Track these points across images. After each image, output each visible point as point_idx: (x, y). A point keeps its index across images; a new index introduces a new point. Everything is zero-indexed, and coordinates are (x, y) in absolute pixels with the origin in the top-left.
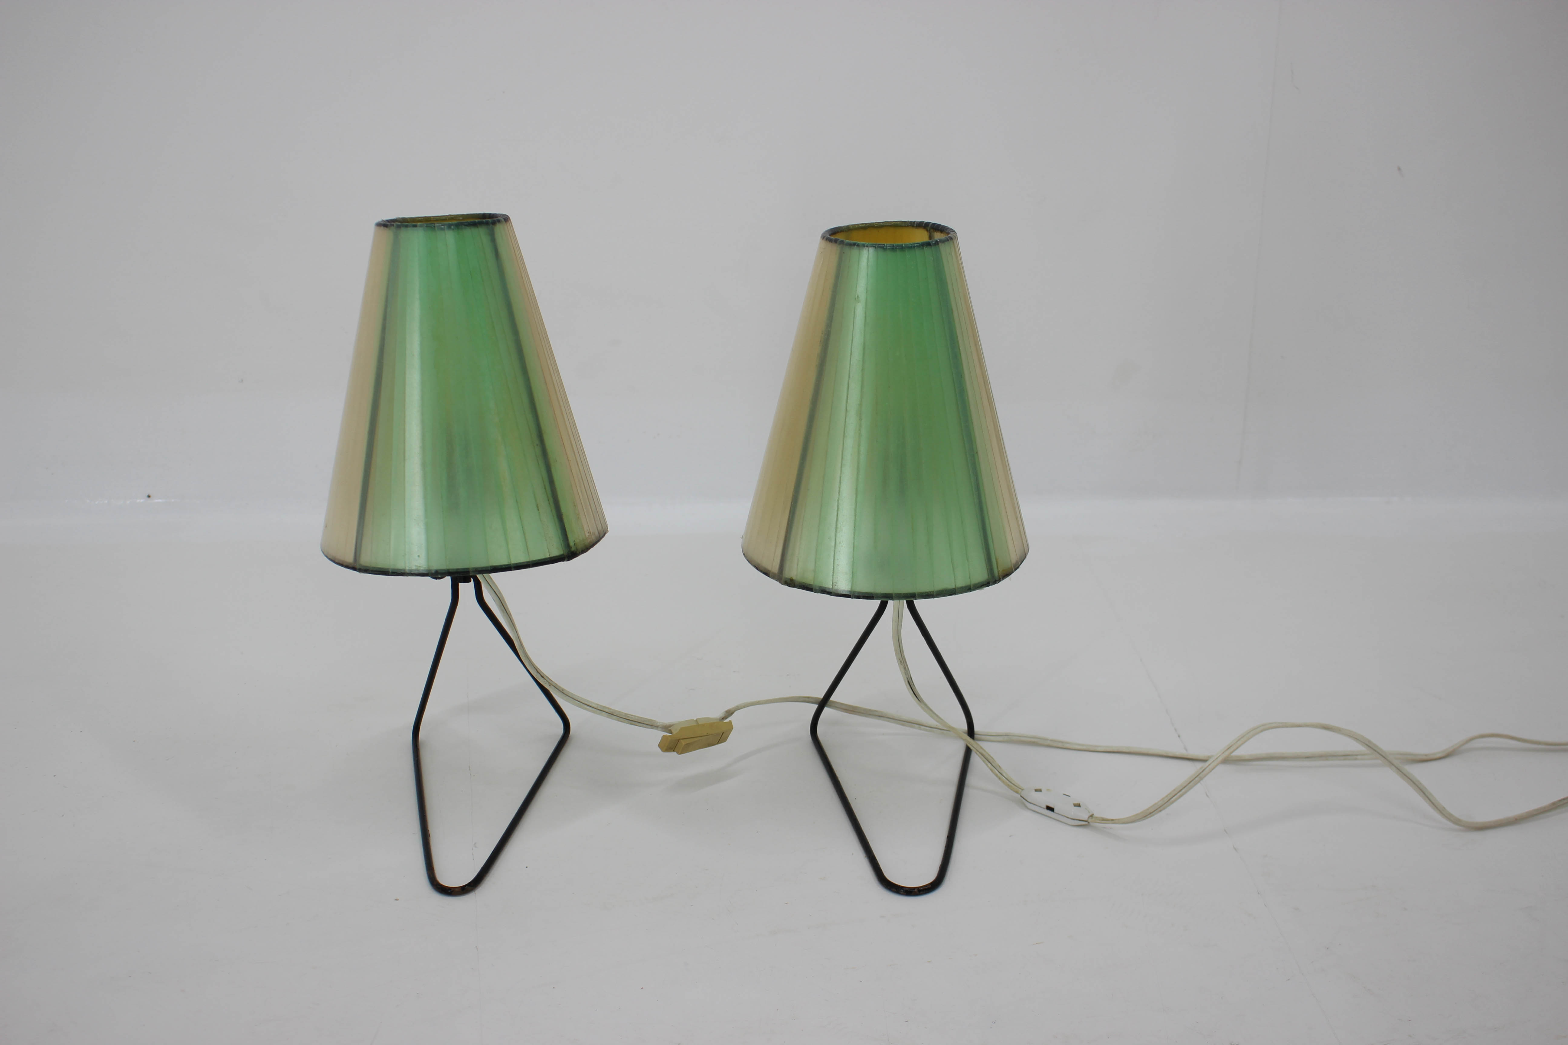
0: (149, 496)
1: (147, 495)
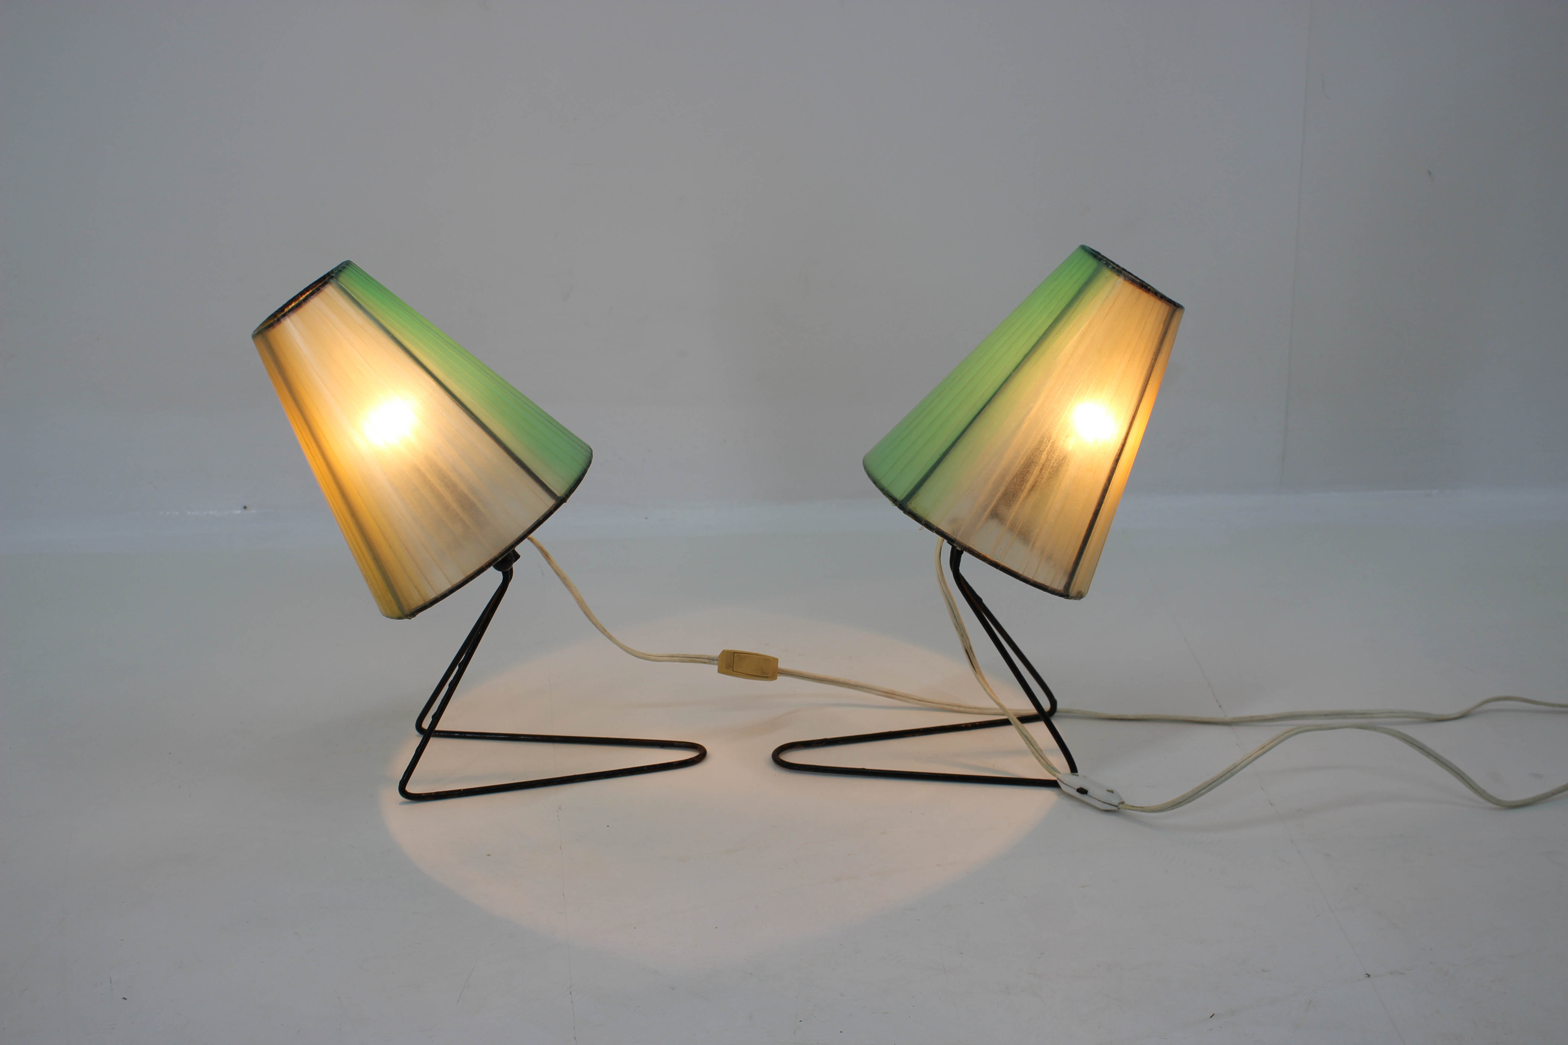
0: (245, 508)
1: (243, 506)
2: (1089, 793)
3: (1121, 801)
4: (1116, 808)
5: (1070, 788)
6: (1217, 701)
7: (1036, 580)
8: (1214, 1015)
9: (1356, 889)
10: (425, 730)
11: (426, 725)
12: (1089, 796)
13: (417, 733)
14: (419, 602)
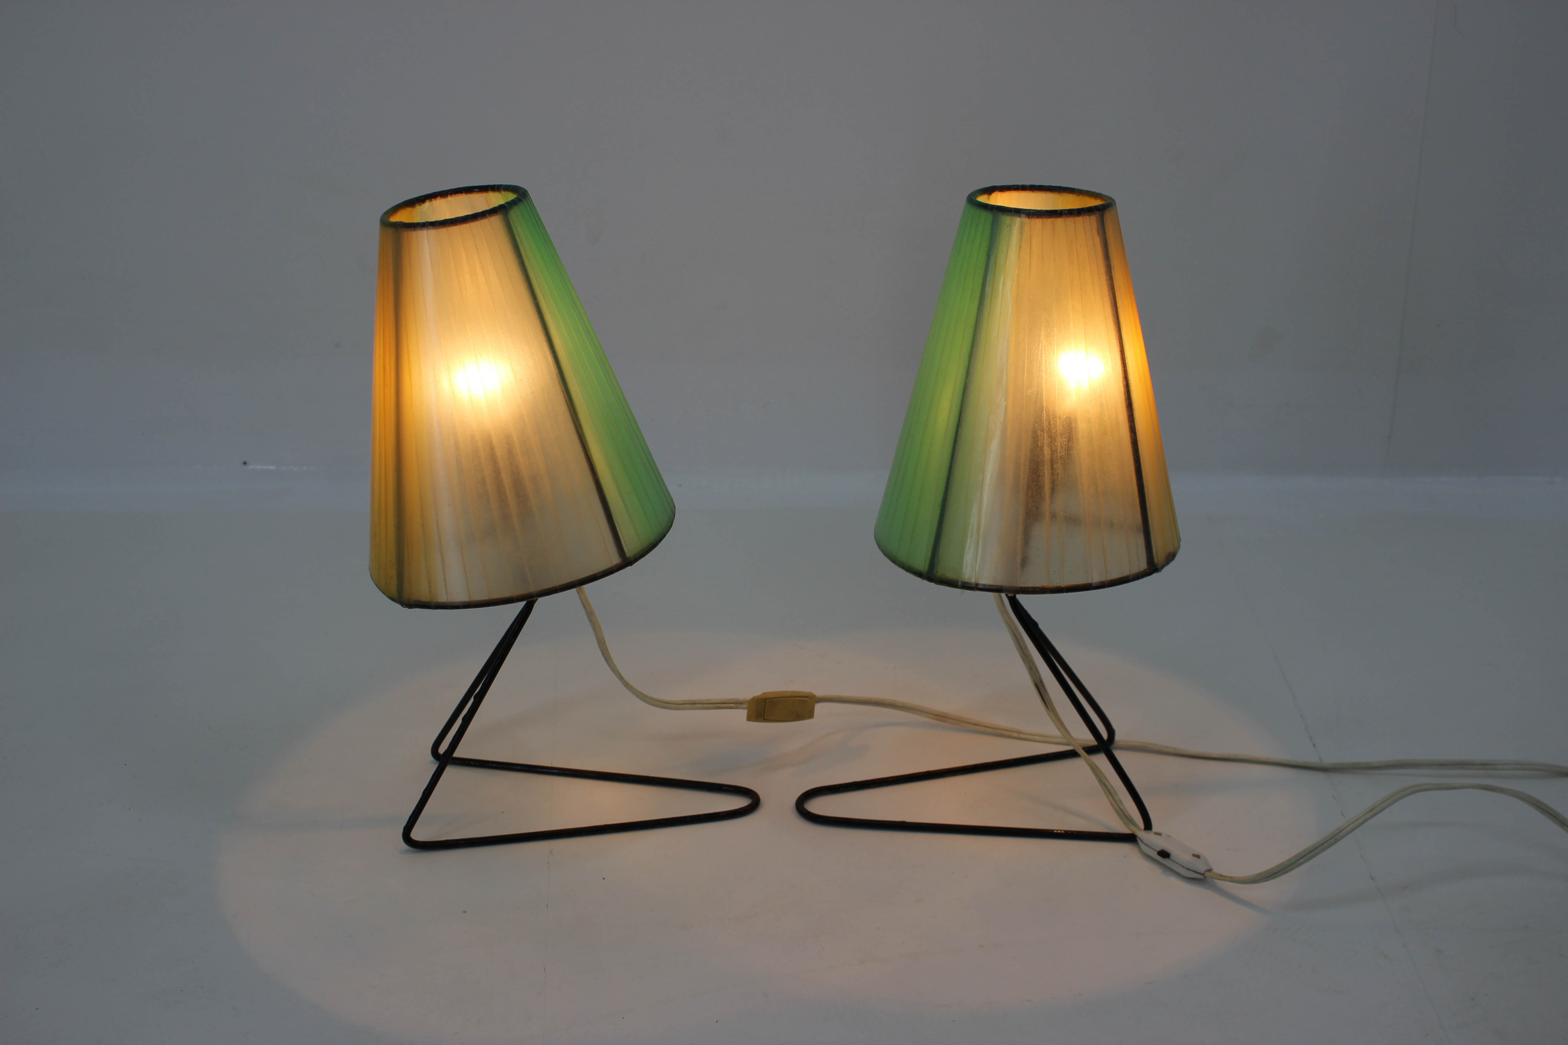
2: (1171, 857)
3: (1209, 868)
4: (1201, 877)
5: (1150, 849)
6: (1311, 738)
7: (1111, 578)
10: (440, 754)
11: (442, 749)
12: (1172, 860)
13: (432, 758)
14: (425, 597)
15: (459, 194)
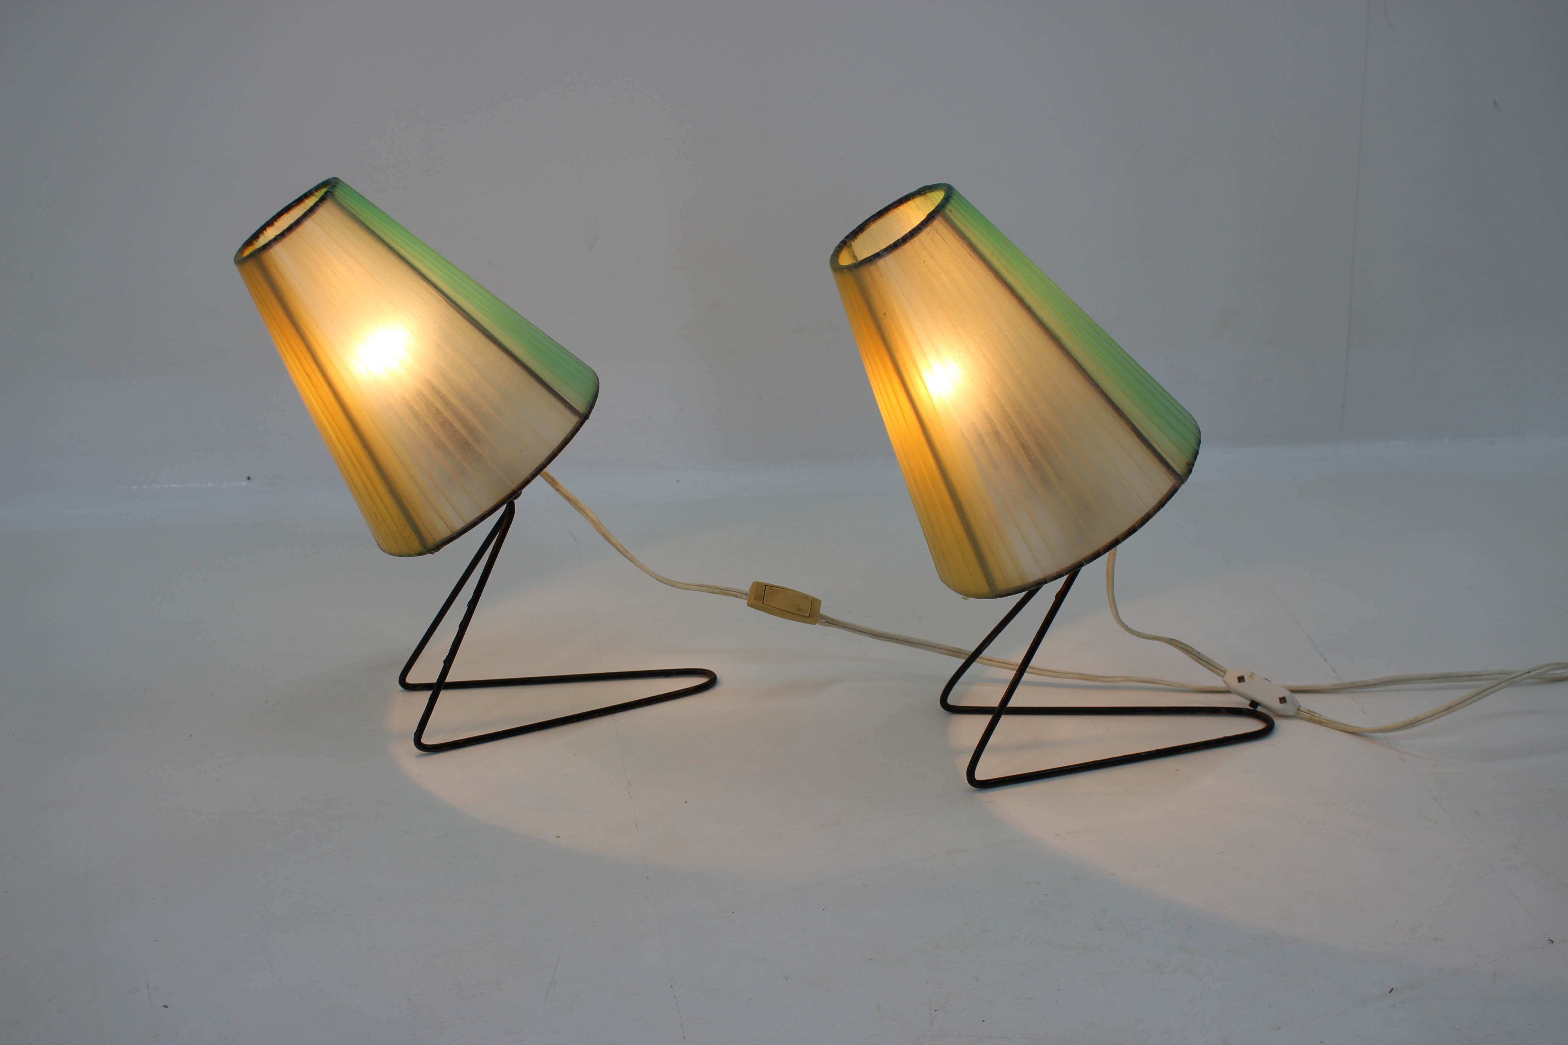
0: (248, 479)
1: (246, 477)
8: (1392, 989)
9: (1515, 848)
14: (445, 533)
15: (282, 217)
